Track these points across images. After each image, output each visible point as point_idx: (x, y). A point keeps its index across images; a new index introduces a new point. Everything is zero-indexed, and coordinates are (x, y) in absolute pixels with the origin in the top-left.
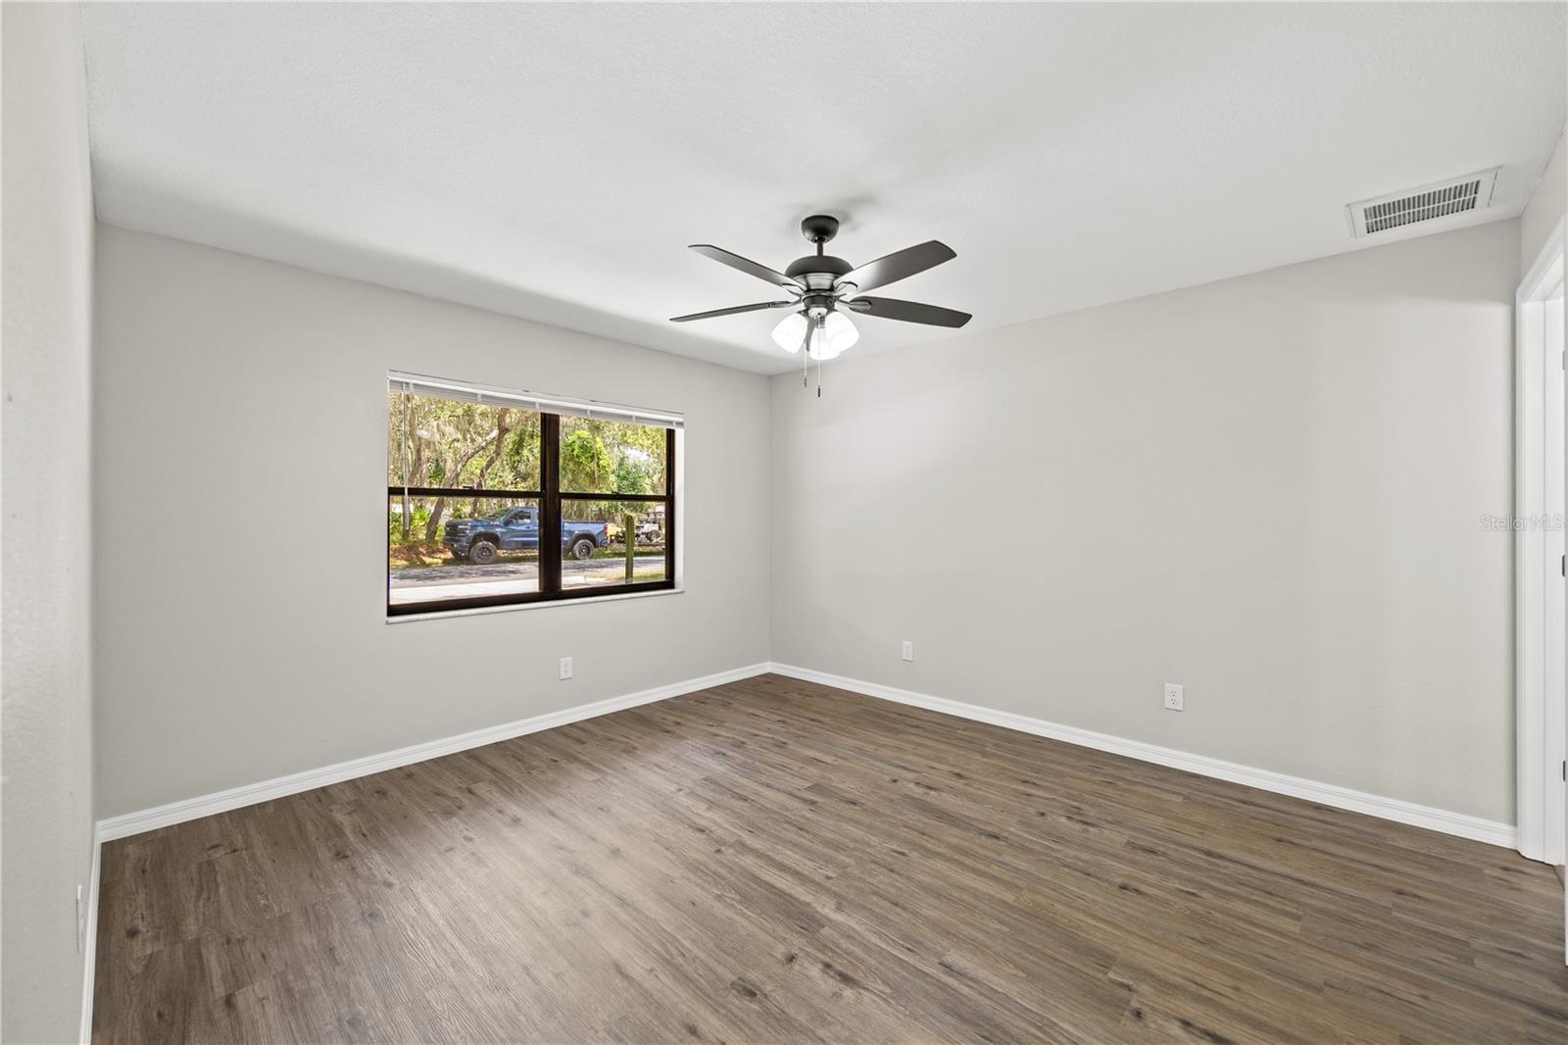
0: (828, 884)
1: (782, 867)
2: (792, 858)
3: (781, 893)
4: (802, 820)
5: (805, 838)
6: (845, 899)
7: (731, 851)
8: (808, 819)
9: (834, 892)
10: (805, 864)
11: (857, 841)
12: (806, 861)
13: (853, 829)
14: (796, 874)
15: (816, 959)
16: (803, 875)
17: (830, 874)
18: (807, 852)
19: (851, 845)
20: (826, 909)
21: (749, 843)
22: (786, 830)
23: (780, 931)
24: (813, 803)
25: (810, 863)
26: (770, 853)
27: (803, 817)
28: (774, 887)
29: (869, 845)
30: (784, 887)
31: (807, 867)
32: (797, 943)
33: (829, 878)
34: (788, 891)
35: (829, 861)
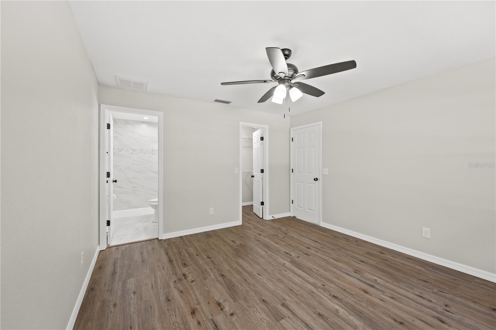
0: (286, 269)
1: (300, 276)
2: (297, 279)
3: (300, 269)
4: (290, 295)
5: (290, 286)
6: (283, 265)
7: (319, 285)
8: (287, 295)
9: (285, 267)
10: (292, 276)
11: (271, 281)
12: (291, 277)
13: (271, 286)
14: (295, 274)
15: (293, 256)
16: (293, 273)
17: (284, 272)
18: (290, 280)
19: (274, 280)
20: (288, 264)
21: (313, 287)
22: (298, 291)
23: (300, 262)
24: (283, 305)
25: (290, 276)
26: (304, 282)
27: (290, 297)
28: (302, 271)
29: (268, 279)
30: (299, 270)
31: (291, 275)
32: (297, 259)
33: (285, 271)
34: (298, 269)
35: (284, 276)
